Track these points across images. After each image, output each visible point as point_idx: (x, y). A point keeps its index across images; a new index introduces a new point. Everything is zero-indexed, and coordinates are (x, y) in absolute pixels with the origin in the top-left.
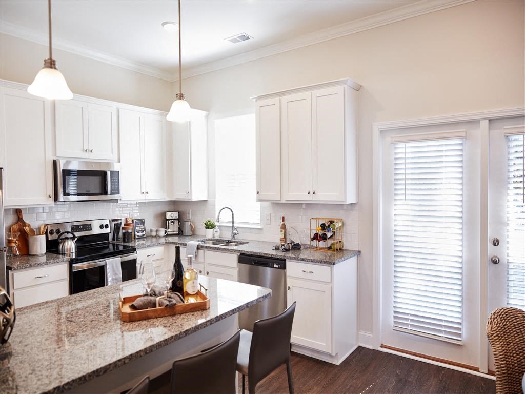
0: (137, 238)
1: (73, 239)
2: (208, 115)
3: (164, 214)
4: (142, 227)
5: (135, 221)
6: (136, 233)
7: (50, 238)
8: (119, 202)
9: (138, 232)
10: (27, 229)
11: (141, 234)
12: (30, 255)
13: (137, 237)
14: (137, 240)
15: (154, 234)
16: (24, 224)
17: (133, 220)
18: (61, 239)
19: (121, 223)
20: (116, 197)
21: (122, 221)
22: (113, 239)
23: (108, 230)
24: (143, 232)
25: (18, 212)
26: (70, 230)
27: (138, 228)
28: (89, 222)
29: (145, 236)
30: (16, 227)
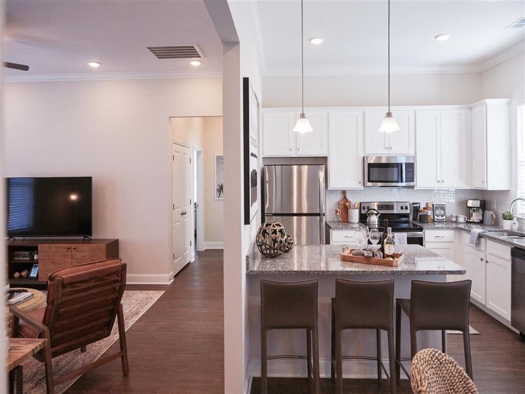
0: (436, 222)
1: (377, 214)
2: (510, 103)
3: (466, 202)
4: (443, 212)
5: (435, 206)
6: (436, 217)
7: (363, 212)
8: (415, 188)
9: (438, 216)
10: (347, 204)
11: (440, 218)
12: (349, 222)
13: (436, 220)
14: (436, 223)
15: (454, 219)
16: (347, 201)
17: (433, 205)
18: (369, 214)
19: (420, 206)
20: (412, 184)
21: (421, 205)
22: (413, 219)
23: (408, 211)
24: (442, 216)
25: (344, 192)
26: (376, 208)
27: (438, 212)
28: (391, 204)
29: (445, 220)
30: (342, 202)
